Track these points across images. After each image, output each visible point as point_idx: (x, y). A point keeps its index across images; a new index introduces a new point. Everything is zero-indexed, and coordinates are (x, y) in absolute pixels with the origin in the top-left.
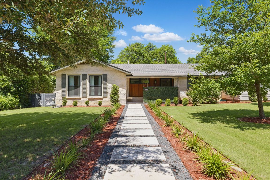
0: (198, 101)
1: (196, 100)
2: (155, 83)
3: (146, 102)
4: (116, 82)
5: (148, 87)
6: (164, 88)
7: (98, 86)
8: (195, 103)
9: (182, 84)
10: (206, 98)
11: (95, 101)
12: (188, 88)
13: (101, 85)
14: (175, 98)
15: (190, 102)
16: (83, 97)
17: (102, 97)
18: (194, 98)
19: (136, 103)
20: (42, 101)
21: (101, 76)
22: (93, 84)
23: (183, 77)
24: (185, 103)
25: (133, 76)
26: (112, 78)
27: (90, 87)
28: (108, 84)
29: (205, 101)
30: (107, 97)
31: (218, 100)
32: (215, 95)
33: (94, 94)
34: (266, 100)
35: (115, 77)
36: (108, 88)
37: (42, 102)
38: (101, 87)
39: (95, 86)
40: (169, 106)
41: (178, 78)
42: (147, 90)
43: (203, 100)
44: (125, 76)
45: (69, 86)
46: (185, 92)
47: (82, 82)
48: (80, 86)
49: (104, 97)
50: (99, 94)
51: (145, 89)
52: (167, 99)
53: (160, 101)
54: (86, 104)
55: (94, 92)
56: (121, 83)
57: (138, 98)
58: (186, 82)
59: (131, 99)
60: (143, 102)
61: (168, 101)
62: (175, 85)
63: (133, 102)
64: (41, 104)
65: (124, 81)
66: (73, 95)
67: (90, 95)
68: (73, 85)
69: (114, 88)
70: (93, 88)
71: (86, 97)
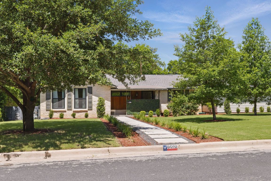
0: (178, 112)
1: (176, 111)
2: (137, 95)
3: (130, 114)
4: (101, 95)
5: (131, 100)
6: (146, 100)
7: (82, 99)
8: (175, 114)
9: (164, 96)
10: (185, 110)
11: (80, 113)
12: (169, 100)
13: (86, 97)
14: (157, 110)
15: (171, 114)
16: (68, 110)
17: (87, 109)
18: (174, 110)
19: (120, 115)
20: (20, 114)
21: (86, 89)
22: (77, 96)
23: (164, 90)
24: (167, 114)
25: (117, 88)
26: (97, 90)
27: (75, 99)
28: (93, 97)
29: (185, 113)
30: (92, 110)
31: (197, 112)
32: (194, 108)
33: (78, 107)
34: (239, 112)
35: (100, 89)
36: (93, 101)
37: (20, 116)
38: (85, 99)
39: (79, 99)
40: (152, 117)
41: (159, 91)
42: (130, 102)
43: (183, 112)
44: (110, 88)
45: (53, 99)
46: (166, 104)
47: (67, 95)
48: (64, 99)
49: (88, 110)
50: (83, 107)
51: (128, 102)
52: (150, 111)
53: (144, 113)
54: (73, 116)
55: (78, 105)
56: (106, 95)
57: (119, 111)
58: (167, 95)
59: (114, 112)
60: (126, 115)
61: (151, 112)
62: (157, 98)
63: (116, 114)
64: (18, 118)
65: (108, 94)
66: (56, 108)
67: (75, 108)
68: (57, 98)
69: (101, 101)
70: (77, 101)
71: (71, 110)
